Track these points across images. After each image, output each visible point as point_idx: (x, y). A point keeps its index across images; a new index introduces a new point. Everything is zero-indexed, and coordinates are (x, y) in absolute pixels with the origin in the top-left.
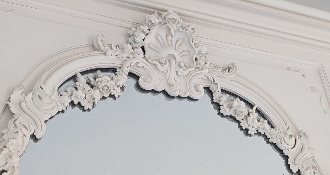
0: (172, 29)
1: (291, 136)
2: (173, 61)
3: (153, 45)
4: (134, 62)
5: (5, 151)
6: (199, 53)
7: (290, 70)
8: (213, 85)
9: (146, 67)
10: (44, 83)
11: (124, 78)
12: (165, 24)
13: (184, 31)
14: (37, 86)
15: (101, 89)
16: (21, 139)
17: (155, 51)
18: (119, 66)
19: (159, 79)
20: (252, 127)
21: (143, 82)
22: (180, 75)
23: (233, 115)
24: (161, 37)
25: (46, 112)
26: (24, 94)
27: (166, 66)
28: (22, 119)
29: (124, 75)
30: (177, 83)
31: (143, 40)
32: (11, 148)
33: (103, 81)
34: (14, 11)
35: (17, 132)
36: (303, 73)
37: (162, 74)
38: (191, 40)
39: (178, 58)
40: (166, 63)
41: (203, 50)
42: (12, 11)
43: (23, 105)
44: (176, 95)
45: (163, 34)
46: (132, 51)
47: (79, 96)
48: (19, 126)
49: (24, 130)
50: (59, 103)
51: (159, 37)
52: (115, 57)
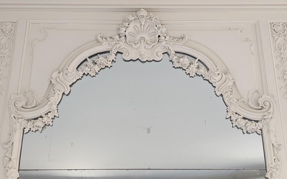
0: (142, 21)
1: (219, 74)
2: (143, 41)
3: (132, 33)
4: (118, 46)
5: (49, 103)
6: (161, 32)
7: (231, 30)
8: (169, 51)
9: (126, 48)
10: (68, 67)
11: (113, 56)
12: (139, 19)
13: (151, 21)
14: (65, 68)
15: (99, 64)
16: (57, 96)
17: (133, 37)
18: (111, 49)
19: (135, 53)
20: (192, 72)
21: (124, 56)
22: (147, 49)
23: (181, 67)
24: (137, 27)
25: (69, 81)
26: (59, 73)
27: (138, 45)
28: (57, 87)
29: (113, 55)
30: (146, 53)
31: (125, 31)
32: (52, 101)
33: (99, 60)
34: (55, 28)
35: (55, 93)
36: (241, 30)
37: (136, 50)
38: (155, 26)
39: (147, 38)
40: (138, 43)
41: (163, 30)
42: (54, 28)
43: (58, 79)
44: (145, 60)
45: (138, 25)
46: (119, 39)
47: (87, 70)
48: (56, 90)
49: (58, 92)
50: (76, 76)
51: (136, 28)
52: (108, 45)
